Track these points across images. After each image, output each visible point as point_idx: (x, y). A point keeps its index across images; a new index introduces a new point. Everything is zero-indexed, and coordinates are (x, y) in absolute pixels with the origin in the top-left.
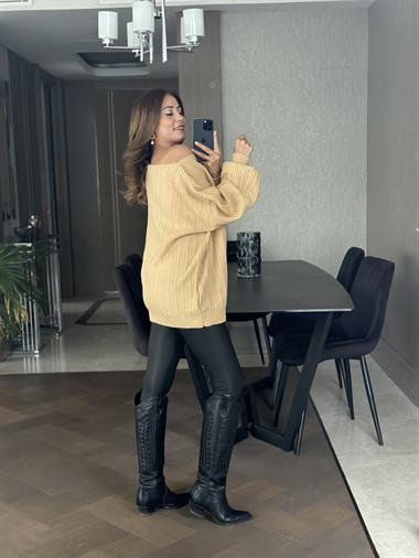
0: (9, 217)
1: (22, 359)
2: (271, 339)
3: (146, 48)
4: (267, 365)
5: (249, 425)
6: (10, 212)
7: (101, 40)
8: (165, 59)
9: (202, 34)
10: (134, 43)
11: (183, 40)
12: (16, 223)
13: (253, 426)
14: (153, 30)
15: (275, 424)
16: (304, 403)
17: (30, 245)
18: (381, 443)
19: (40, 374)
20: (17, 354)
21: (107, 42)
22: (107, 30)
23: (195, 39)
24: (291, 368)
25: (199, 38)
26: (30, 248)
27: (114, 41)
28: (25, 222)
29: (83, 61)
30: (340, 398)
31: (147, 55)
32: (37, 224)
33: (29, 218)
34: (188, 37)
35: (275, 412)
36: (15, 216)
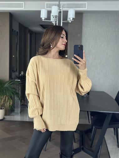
0: (15, 72)
1: (14, 115)
2: (92, 117)
3: (56, 22)
4: (90, 124)
5: (82, 147)
6: (15, 70)
7: (41, 18)
8: (62, 25)
9: (74, 17)
10: (53, 20)
11: (68, 19)
13: (83, 147)
14: (57, 15)
15: (91, 147)
17: (19, 80)
21: (43, 19)
22: (43, 16)
23: (72, 19)
24: (97, 129)
25: (73, 18)
26: (20, 81)
27: (46, 18)
31: (56, 24)
32: (23, 74)
33: (21, 72)
34: (69, 18)
35: (91, 142)
36: (17, 72)
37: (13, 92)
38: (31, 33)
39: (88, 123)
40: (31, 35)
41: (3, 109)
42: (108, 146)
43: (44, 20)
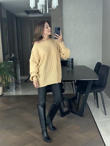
0: (6, 54)
2: (76, 86)
3: (43, 9)
4: (75, 93)
5: (70, 110)
6: (7, 53)
7: (31, 7)
8: (48, 12)
9: (58, 5)
10: (39, 8)
12: (8, 56)
13: (71, 110)
14: (44, 4)
15: (77, 109)
16: (85, 104)
17: (12, 61)
18: (106, 114)
19: (15, 96)
20: (9, 90)
22: (32, 5)
23: (56, 7)
25: (57, 6)
27: (34, 7)
28: (11, 55)
29: (26, 12)
30: (95, 102)
31: (43, 11)
32: (14, 56)
33: (12, 54)
34: (54, 6)
35: (77, 106)
36: (8, 54)
37: (9, 71)
38: (17, 18)
39: (73, 93)
40: (16, 20)
41: (1, 86)
42: (90, 107)
43: (33, 8)
